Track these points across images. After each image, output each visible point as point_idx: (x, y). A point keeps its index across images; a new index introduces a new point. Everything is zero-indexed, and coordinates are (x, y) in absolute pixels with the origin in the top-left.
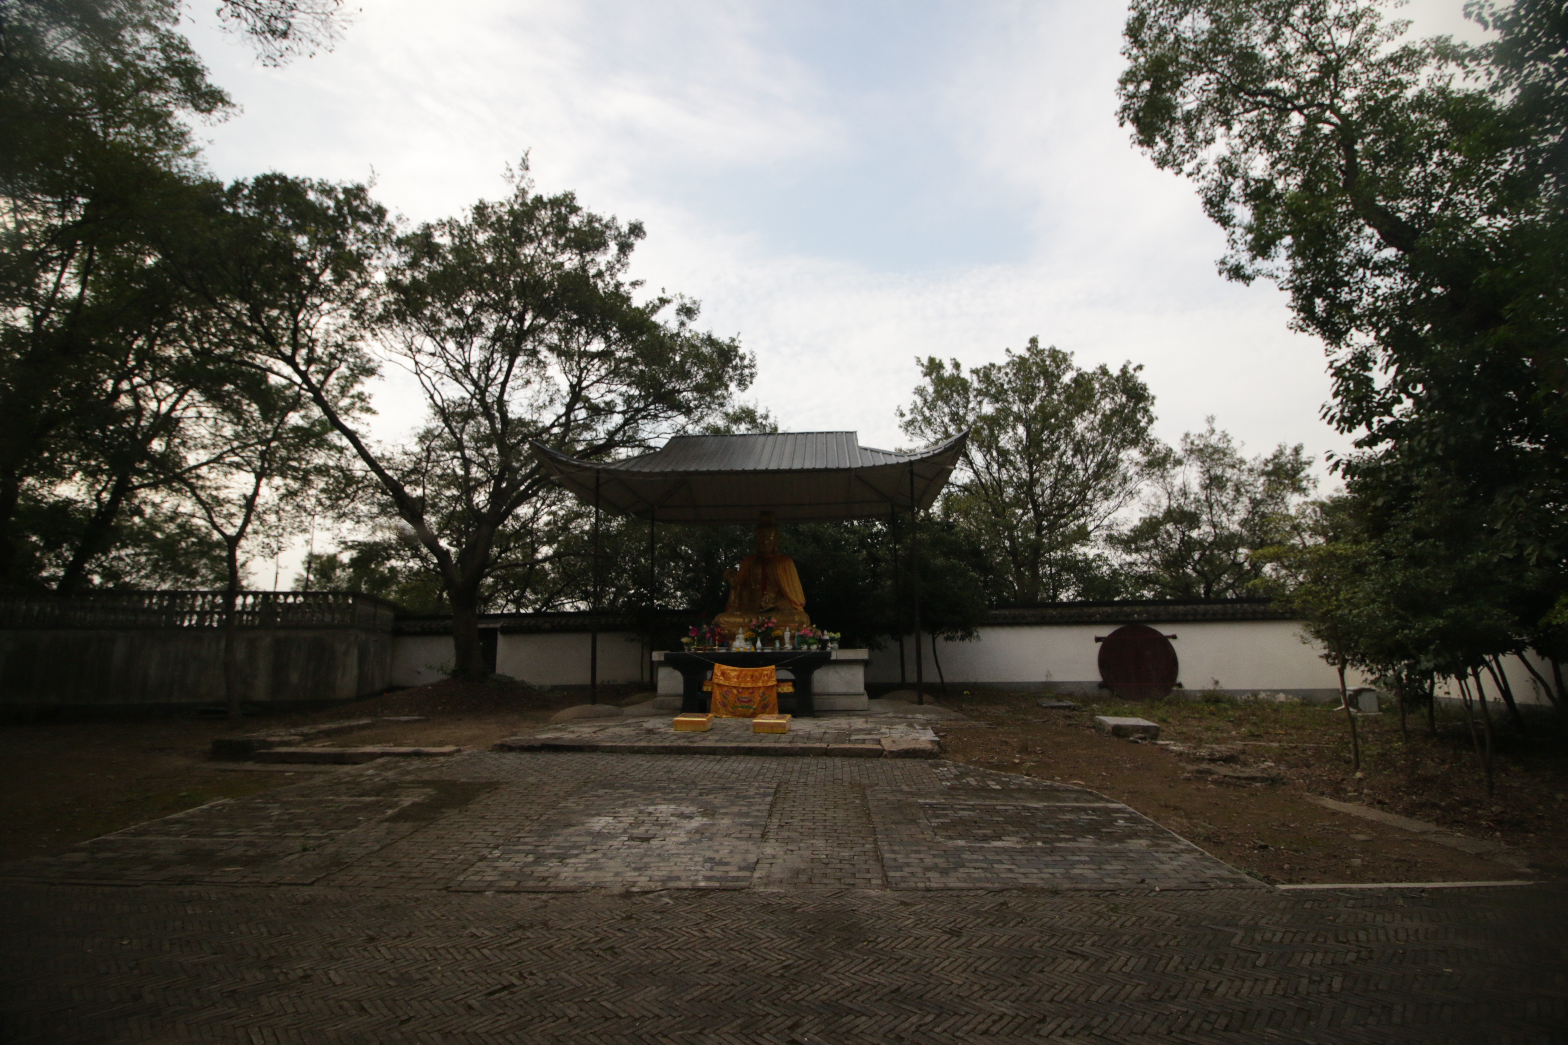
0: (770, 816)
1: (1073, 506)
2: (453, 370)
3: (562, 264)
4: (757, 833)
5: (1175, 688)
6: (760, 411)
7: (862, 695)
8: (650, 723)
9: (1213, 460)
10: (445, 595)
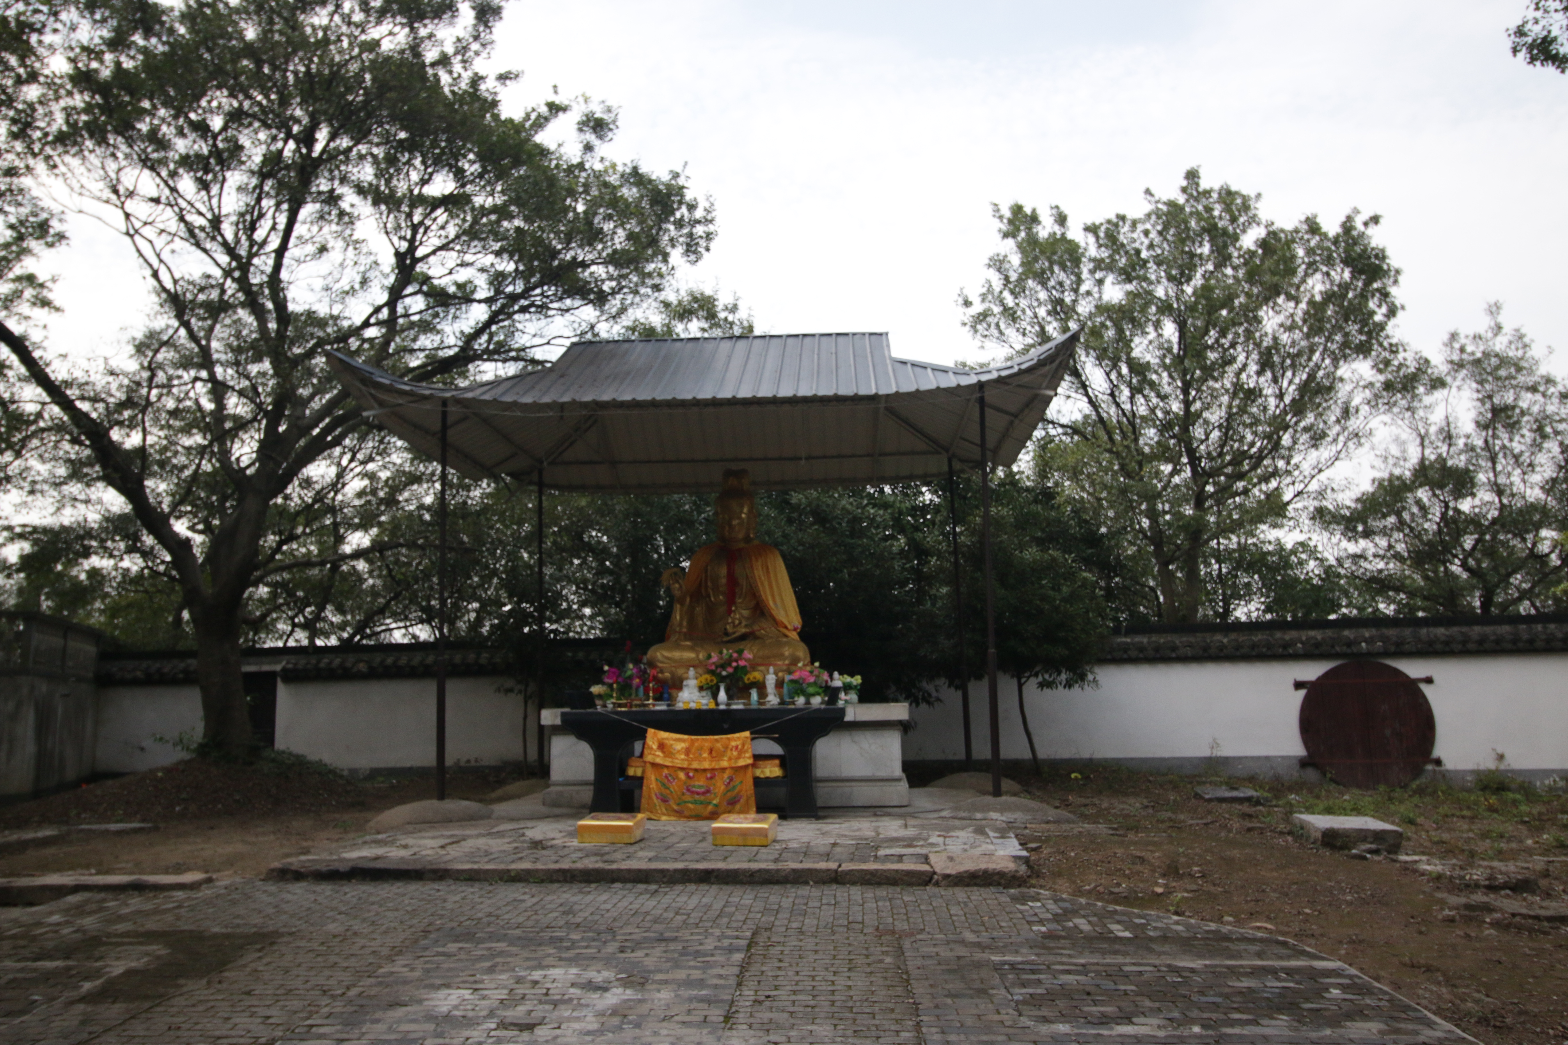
0: (739, 985)
1: (1259, 459)
2: (190, 230)
3: (377, 43)
4: (716, 1014)
5: (1429, 767)
6: (723, 300)
7: (899, 780)
8: (538, 831)
9: (1498, 378)
10: (186, 615)
